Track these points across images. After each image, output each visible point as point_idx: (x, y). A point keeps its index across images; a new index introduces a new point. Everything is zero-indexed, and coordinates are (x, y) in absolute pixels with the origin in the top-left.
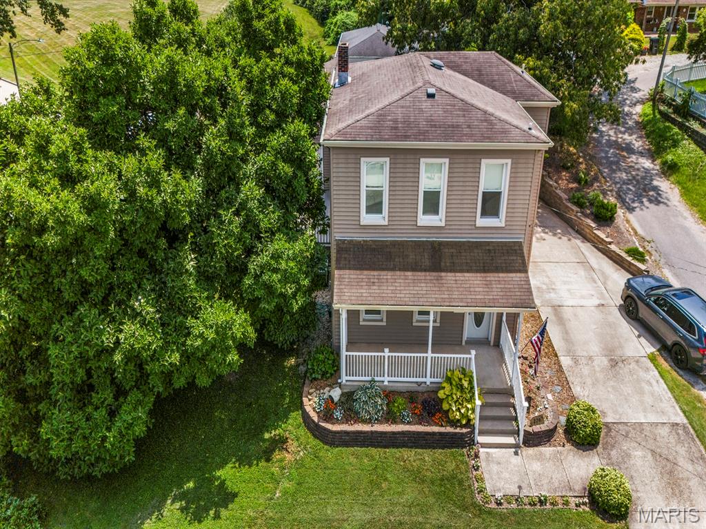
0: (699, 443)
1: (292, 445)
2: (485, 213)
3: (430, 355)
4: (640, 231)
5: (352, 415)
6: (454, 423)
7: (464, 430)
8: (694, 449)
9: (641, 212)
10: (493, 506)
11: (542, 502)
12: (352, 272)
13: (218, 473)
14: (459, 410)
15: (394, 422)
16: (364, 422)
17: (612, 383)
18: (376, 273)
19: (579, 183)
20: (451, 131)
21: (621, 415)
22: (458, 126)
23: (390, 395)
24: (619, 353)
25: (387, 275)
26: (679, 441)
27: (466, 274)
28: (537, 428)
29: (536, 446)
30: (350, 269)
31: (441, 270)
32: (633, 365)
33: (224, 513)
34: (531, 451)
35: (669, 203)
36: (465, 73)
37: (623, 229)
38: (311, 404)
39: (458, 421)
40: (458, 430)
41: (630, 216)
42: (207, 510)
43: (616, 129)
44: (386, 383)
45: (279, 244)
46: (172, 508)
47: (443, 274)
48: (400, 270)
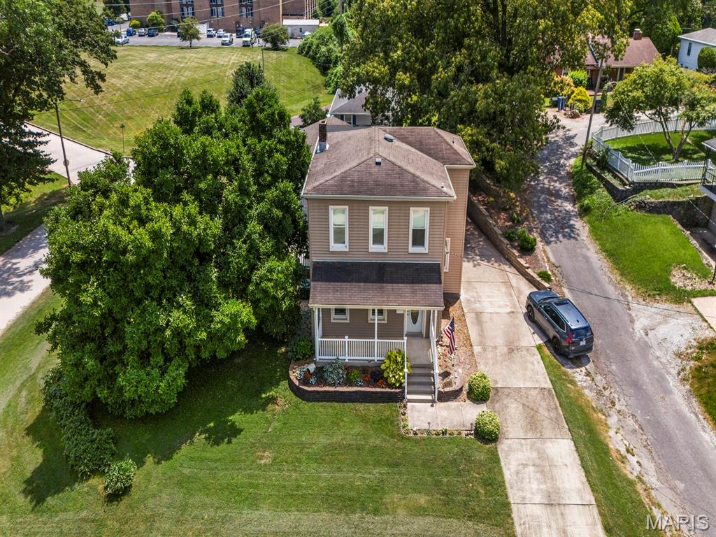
0: (556, 399)
1: (281, 401)
2: (414, 244)
3: (376, 340)
4: (552, 259)
5: (321, 380)
6: (391, 386)
7: (398, 390)
8: (551, 403)
9: (555, 245)
10: (412, 435)
11: (444, 433)
12: (323, 283)
13: (230, 418)
14: (394, 376)
15: (351, 385)
16: (330, 385)
17: (507, 363)
18: (339, 284)
19: (513, 222)
20: (389, 189)
21: (507, 383)
22: (394, 185)
23: (349, 368)
24: (516, 344)
25: (348, 285)
26: (544, 399)
27: (400, 285)
28: (447, 389)
29: (447, 401)
30: (322, 281)
31: (384, 282)
32: (525, 352)
33: (234, 440)
34: (442, 404)
35: (578, 238)
36: (410, 144)
37: (540, 258)
38: (295, 374)
39: (394, 384)
40: (393, 390)
41: (548, 248)
42: (223, 439)
43: (550, 178)
44: (347, 361)
45: (272, 263)
46: (199, 438)
47: (384, 285)
48: (356, 282)
